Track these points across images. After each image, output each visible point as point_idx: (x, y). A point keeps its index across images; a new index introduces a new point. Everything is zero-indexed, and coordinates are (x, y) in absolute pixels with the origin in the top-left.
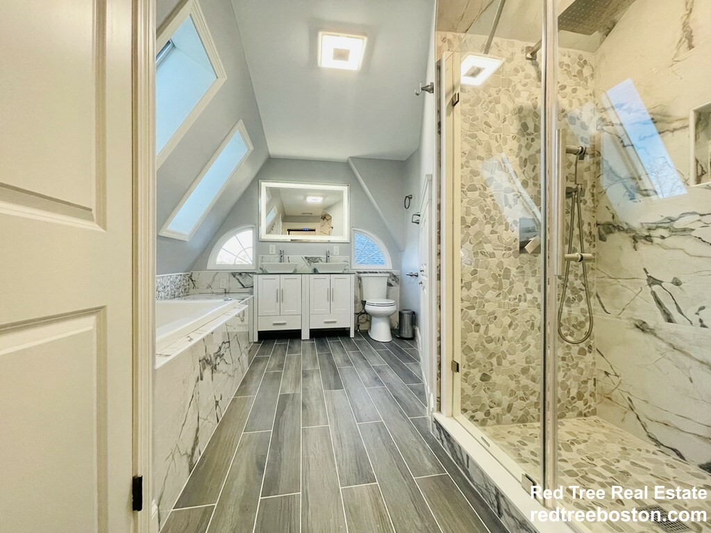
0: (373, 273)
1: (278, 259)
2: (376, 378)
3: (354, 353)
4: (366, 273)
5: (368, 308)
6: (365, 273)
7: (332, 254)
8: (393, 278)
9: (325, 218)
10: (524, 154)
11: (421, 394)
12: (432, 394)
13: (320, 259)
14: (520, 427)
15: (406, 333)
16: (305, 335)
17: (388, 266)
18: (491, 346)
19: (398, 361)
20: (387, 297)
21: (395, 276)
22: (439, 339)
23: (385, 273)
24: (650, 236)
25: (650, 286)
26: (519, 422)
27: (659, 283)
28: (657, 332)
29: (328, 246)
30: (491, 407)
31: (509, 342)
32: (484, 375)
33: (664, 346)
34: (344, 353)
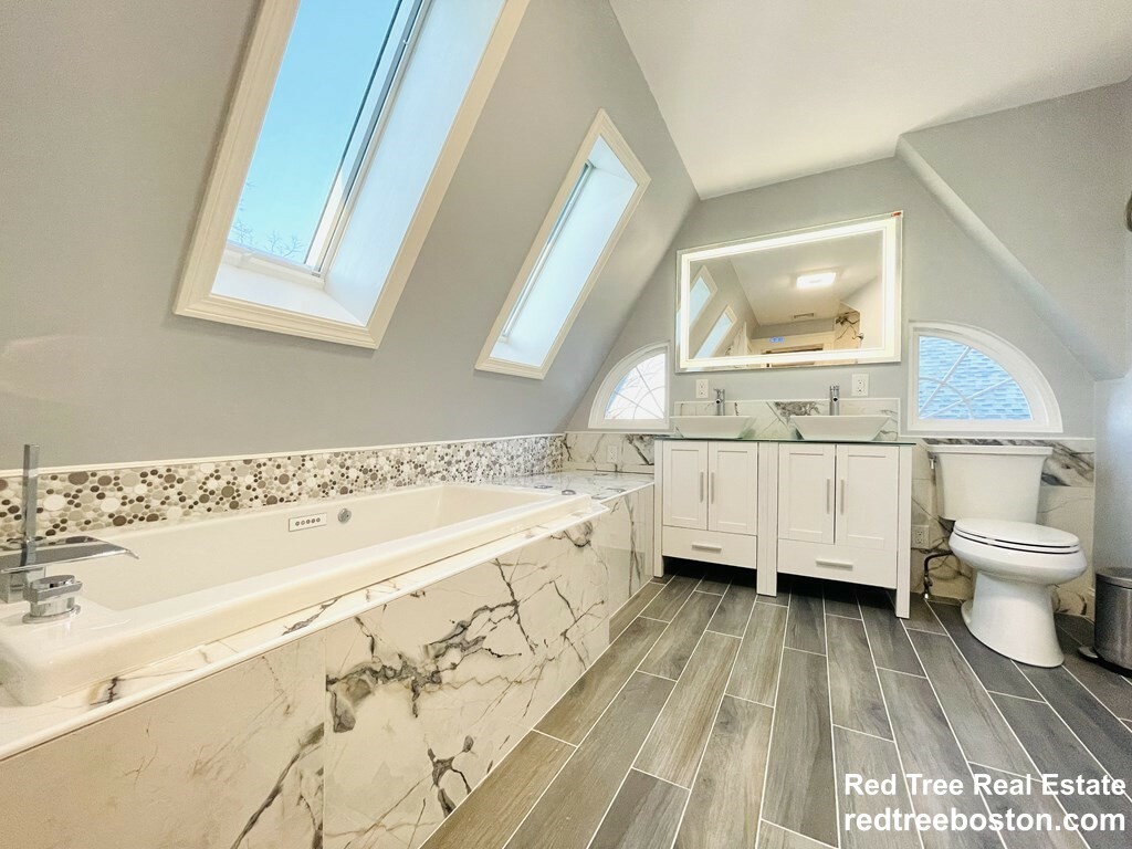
1: (713, 408)
4: (958, 442)
5: (956, 543)
6: (951, 441)
8: (1067, 460)
16: (767, 584)
17: (1045, 418)
21: (1074, 455)
34: (866, 665)
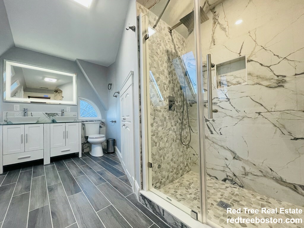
0: (91, 121)
1: (23, 114)
2: (101, 178)
3: (83, 167)
4: (87, 121)
5: (89, 140)
6: (86, 121)
7: (66, 111)
8: (102, 123)
9: (57, 91)
10: (169, 70)
11: (127, 181)
12: (136, 181)
13: (57, 114)
14: (171, 184)
15: (111, 150)
16: (47, 161)
17: (99, 117)
18: (161, 152)
19: (109, 165)
20: (100, 133)
21: (103, 122)
22: (141, 152)
23: (97, 121)
24: (205, 105)
25: (206, 122)
26: (171, 182)
27: (209, 121)
28: (208, 138)
29: (62, 107)
30: (162, 180)
31: (167, 148)
32: (159, 165)
33: (211, 142)
34: (77, 167)
